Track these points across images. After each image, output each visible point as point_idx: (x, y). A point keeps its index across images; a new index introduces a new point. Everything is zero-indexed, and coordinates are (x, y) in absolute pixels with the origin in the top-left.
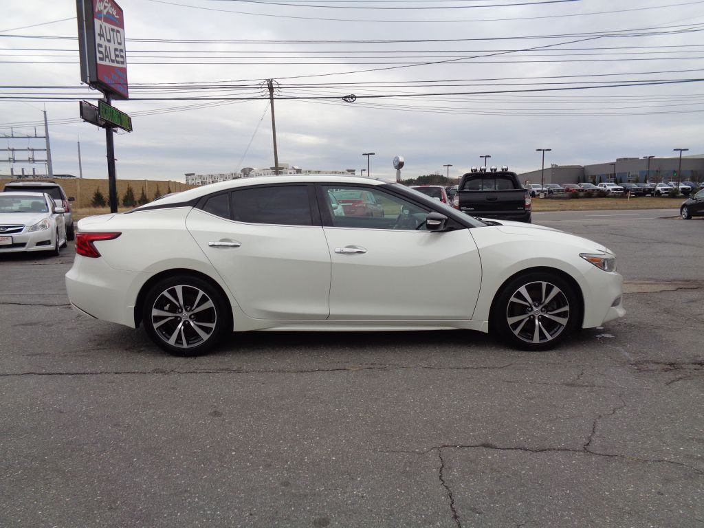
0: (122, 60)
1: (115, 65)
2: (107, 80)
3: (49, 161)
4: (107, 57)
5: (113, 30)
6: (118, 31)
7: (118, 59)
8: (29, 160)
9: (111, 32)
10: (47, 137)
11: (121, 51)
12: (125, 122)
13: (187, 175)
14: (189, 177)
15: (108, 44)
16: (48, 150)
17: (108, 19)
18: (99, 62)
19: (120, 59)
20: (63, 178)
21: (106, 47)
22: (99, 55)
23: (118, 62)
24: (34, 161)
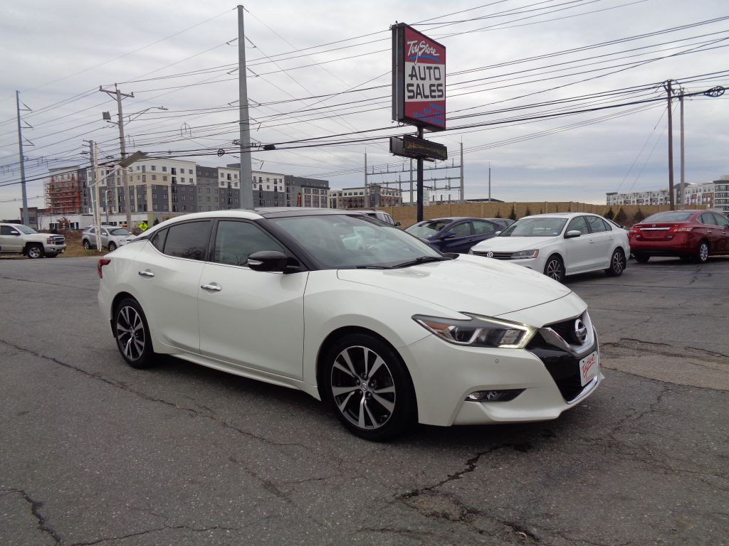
0: (441, 93)
1: (430, 99)
2: (416, 115)
3: (461, 188)
4: (418, 94)
5: (429, 68)
6: (438, 68)
7: (433, 94)
8: (446, 188)
9: (427, 71)
10: (461, 166)
11: (441, 85)
12: (439, 152)
13: (608, 194)
14: (611, 196)
15: (420, 82)
16: (462, 178)
17: (425, 58)
18: (407, 100)
19: (437, 94)
20: (475, 202)
21: (418, 85)
22: (407, 94)
23: (435, 97)
24: (450, 188)
